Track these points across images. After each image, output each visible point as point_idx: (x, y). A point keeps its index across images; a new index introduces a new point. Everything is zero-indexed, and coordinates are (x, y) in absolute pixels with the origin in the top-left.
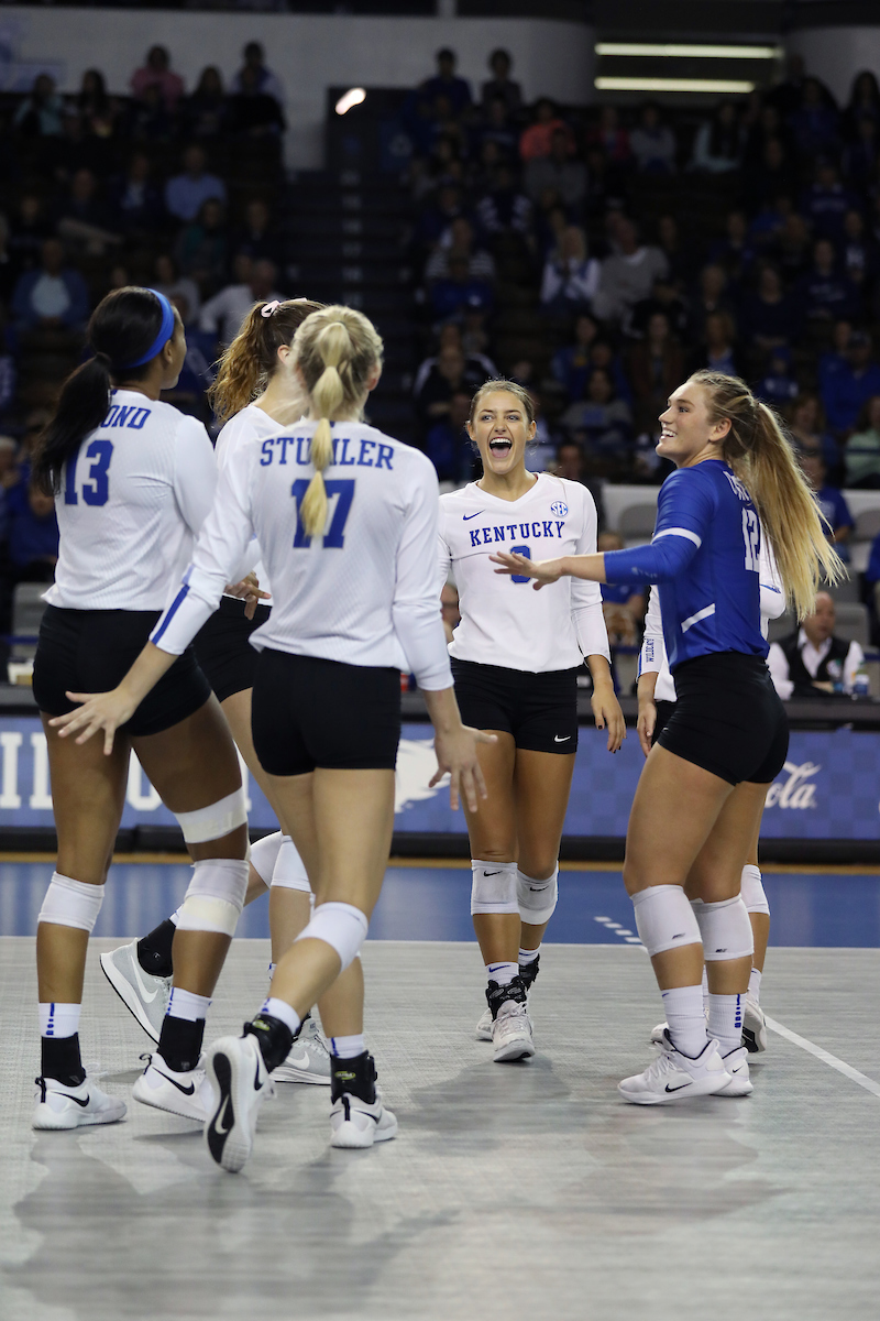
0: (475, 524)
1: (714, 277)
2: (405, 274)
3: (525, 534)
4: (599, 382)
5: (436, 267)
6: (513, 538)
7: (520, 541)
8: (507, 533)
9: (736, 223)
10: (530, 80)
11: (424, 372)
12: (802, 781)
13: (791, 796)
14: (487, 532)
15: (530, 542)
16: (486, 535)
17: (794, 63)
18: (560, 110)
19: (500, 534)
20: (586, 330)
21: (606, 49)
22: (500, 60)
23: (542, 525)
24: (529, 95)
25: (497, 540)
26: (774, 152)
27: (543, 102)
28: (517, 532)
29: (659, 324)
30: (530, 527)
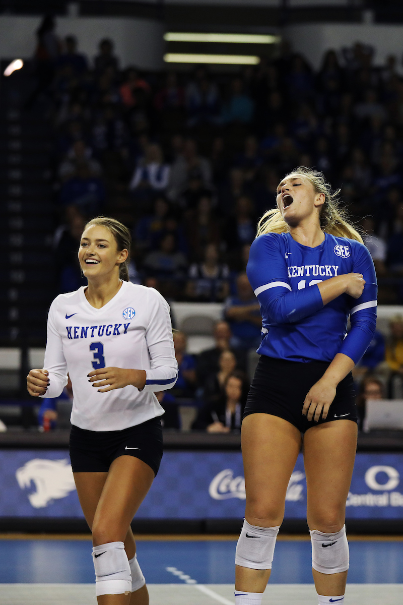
0: (71, 323)
1: (237, 175)
2: (47, 174)
3: (101, 334)
4: (168, 242)
5: (66, 169)
6: (92, 336)
7: (97, 339)
8: (89, 332)
9: (251, 143)
10: (124, 56)
11: (59, 234)
14: (77, 330)
15: (103, 339)
16: (75, 332)
17: (285, 45)
18: (142, 74)
19: (84, 332)
20: (161, 207)
21: (172, 37)
22: (106, 45)
23: (114, 327)
24: (123, 64)
25: (82, 337)
26: (275, 100)
27: (131, 70)
28: (96, 331)
29: (205, 205)
30: (106, 328)
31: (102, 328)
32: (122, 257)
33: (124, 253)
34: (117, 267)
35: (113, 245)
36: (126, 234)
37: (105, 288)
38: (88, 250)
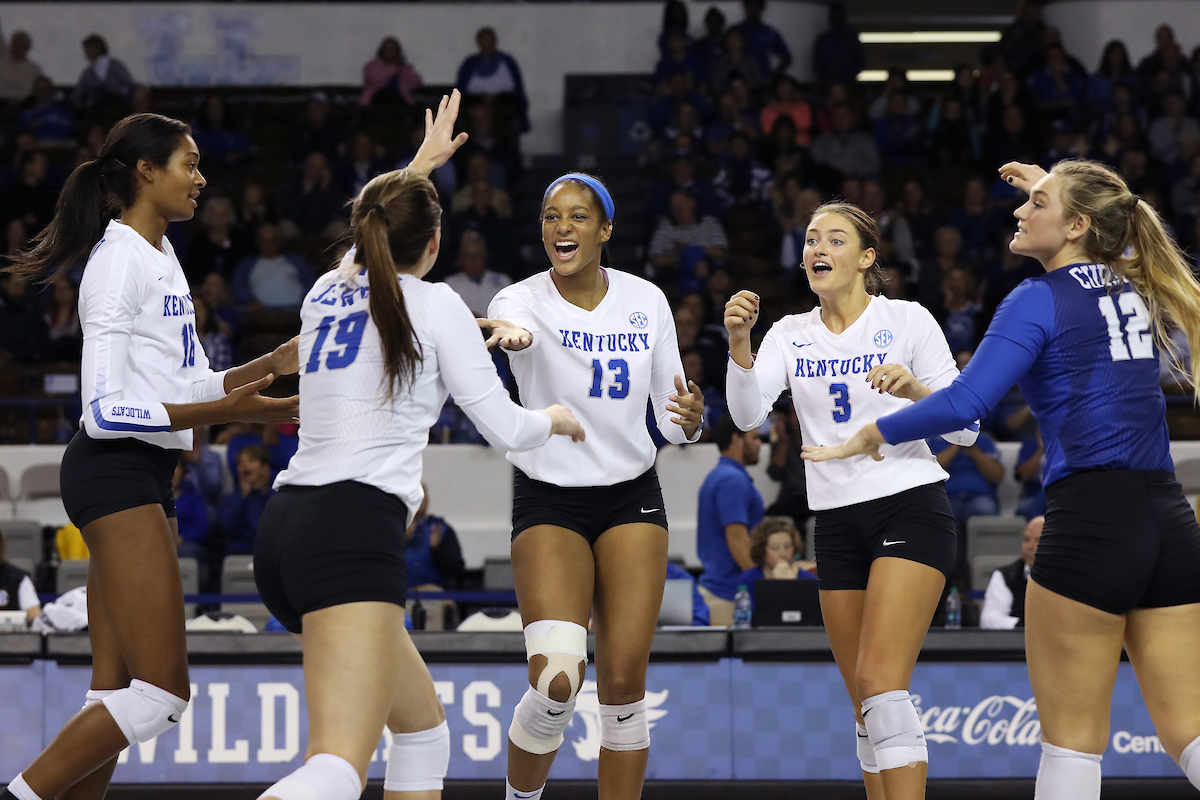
12: (1029, 716)
13: (1018, 732)
16: (809, 368)
30: (851, 363)
31: (846, 364)
32: (867, 261)
33: (870, 254)
34: (860, 276)
35: (853, 240)
36: (871, 227)
37: (843, 303)
38: (817, 248)
